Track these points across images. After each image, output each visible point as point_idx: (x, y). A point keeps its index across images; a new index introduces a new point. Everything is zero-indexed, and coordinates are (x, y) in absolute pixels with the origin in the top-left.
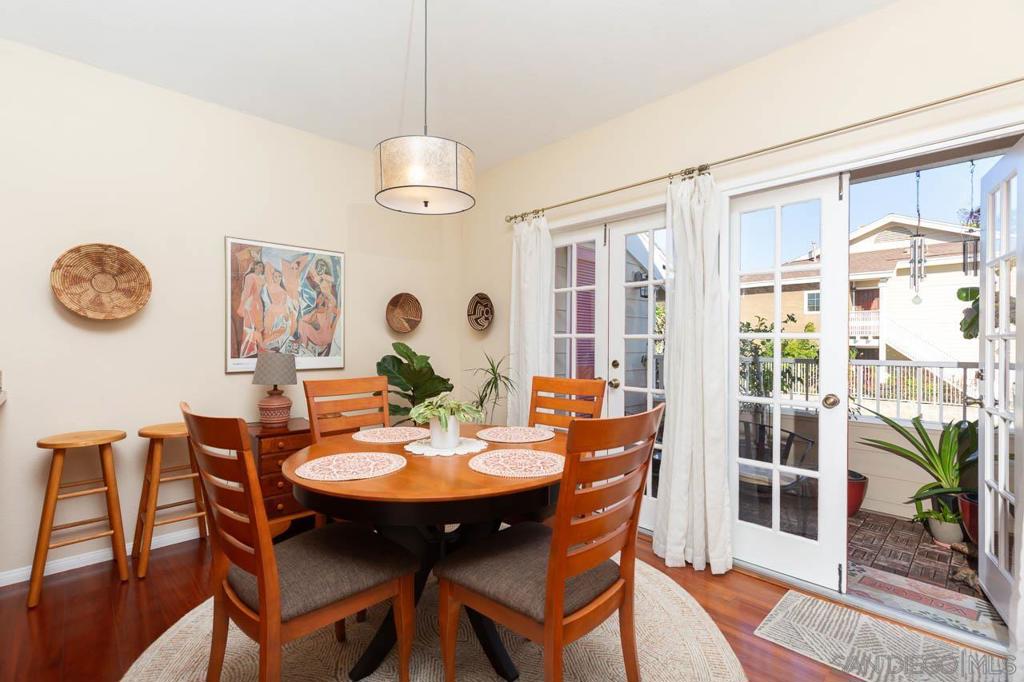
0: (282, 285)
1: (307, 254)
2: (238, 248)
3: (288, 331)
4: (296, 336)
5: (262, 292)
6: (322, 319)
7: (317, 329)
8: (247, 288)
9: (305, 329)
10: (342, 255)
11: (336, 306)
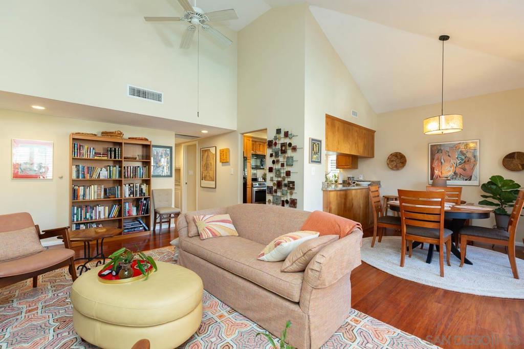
0: (449, 156)
1: (460, 143)
2: (432, 146)
3: (452, 171)
4: (455, 173)
5: (441, 159)
6: (467, 167)
7: (464, 170)
8: (436, 158)
9: (459, 171)
10: (478, 141)
11: (475, 161)
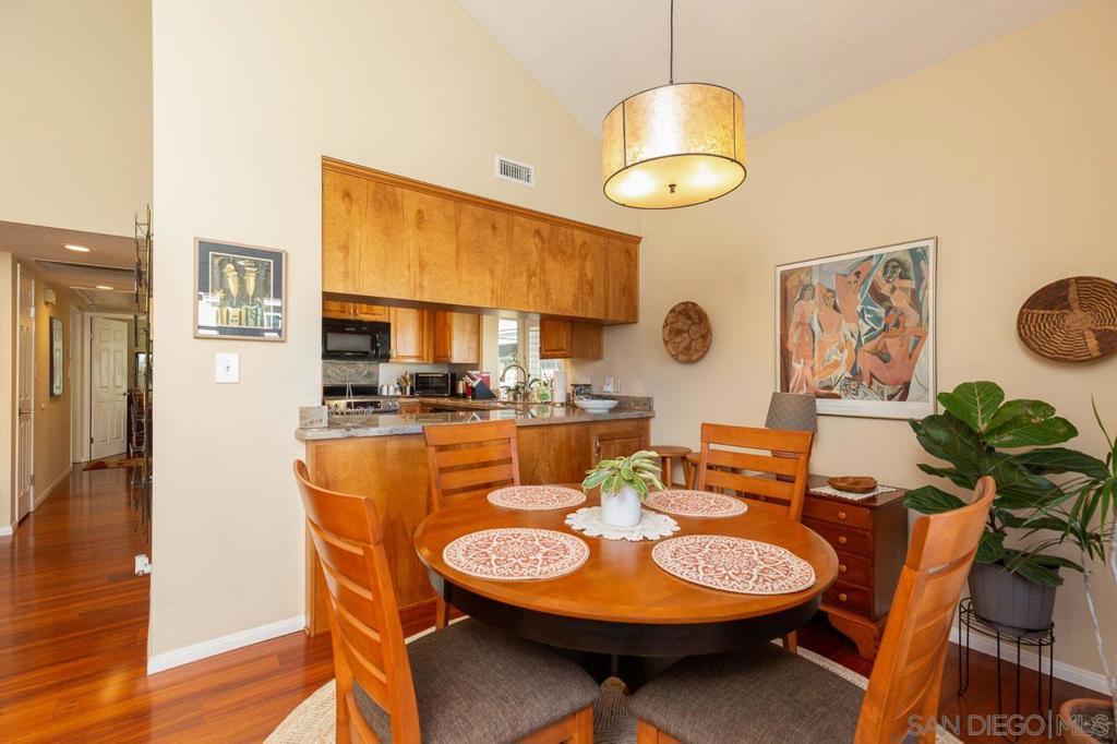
0: (835, 308)
1: (871, 257)
2: (785, 276)
3: (844, 362)
4: (854, 371)
5: (812, 320)
6: (893, 346)
7: (885, 361)
8: (795, 318)
9: (868, 363)
10: (931, 243)
11: (920, 324)
